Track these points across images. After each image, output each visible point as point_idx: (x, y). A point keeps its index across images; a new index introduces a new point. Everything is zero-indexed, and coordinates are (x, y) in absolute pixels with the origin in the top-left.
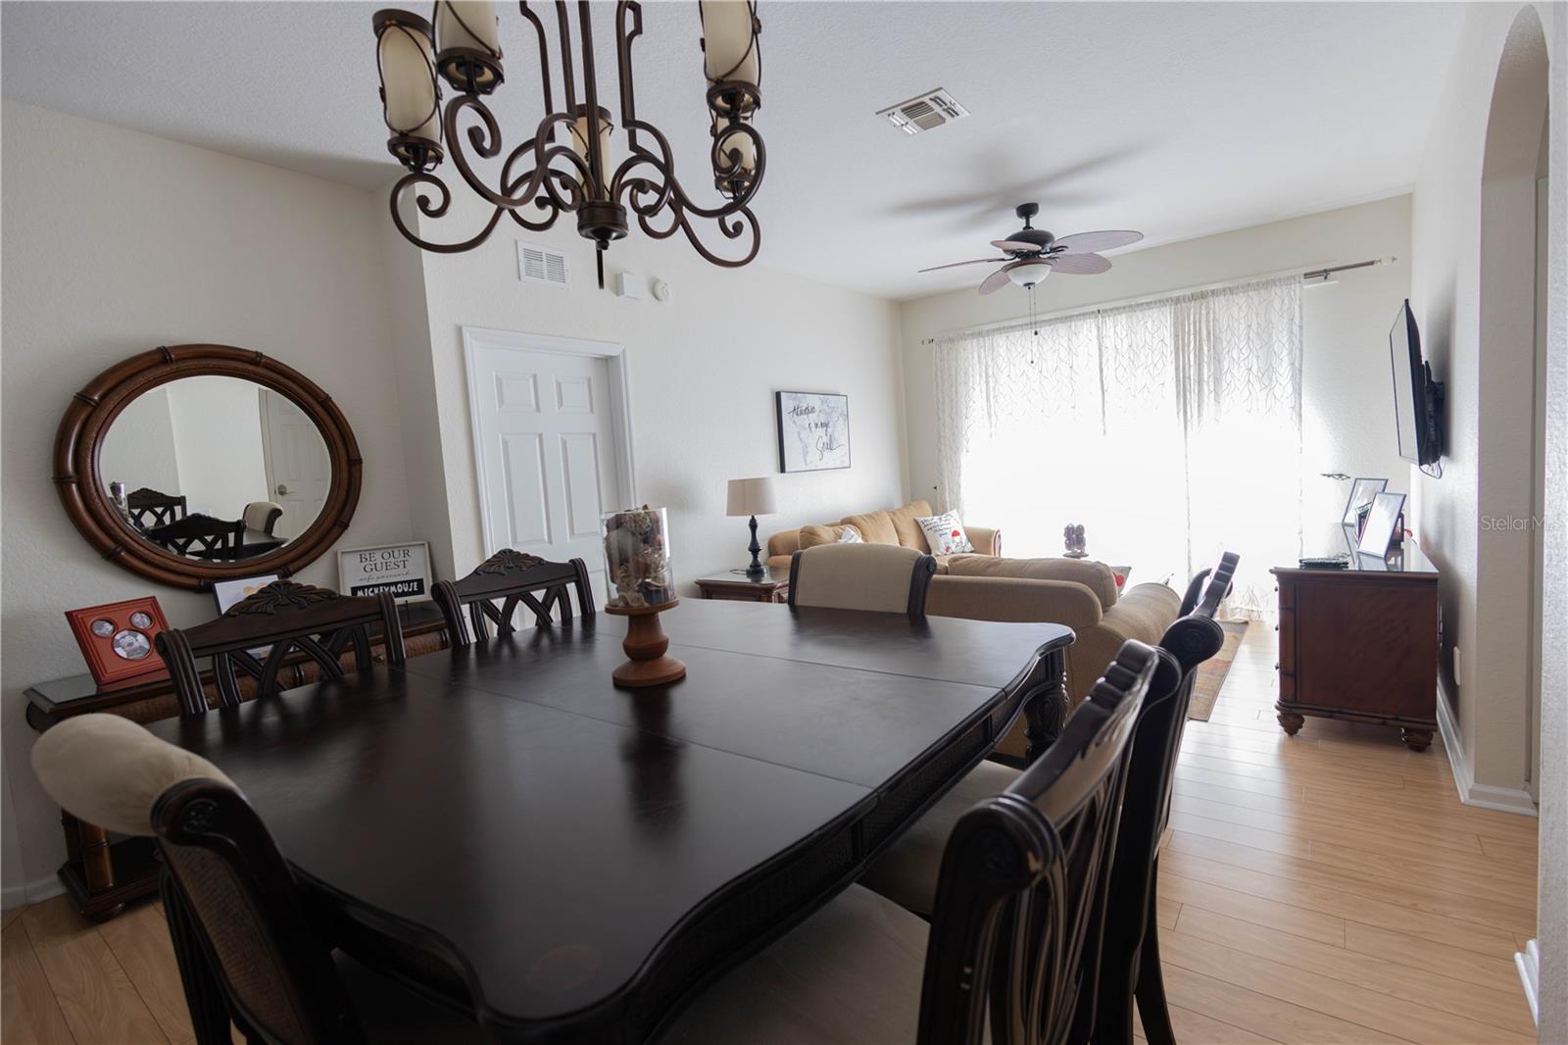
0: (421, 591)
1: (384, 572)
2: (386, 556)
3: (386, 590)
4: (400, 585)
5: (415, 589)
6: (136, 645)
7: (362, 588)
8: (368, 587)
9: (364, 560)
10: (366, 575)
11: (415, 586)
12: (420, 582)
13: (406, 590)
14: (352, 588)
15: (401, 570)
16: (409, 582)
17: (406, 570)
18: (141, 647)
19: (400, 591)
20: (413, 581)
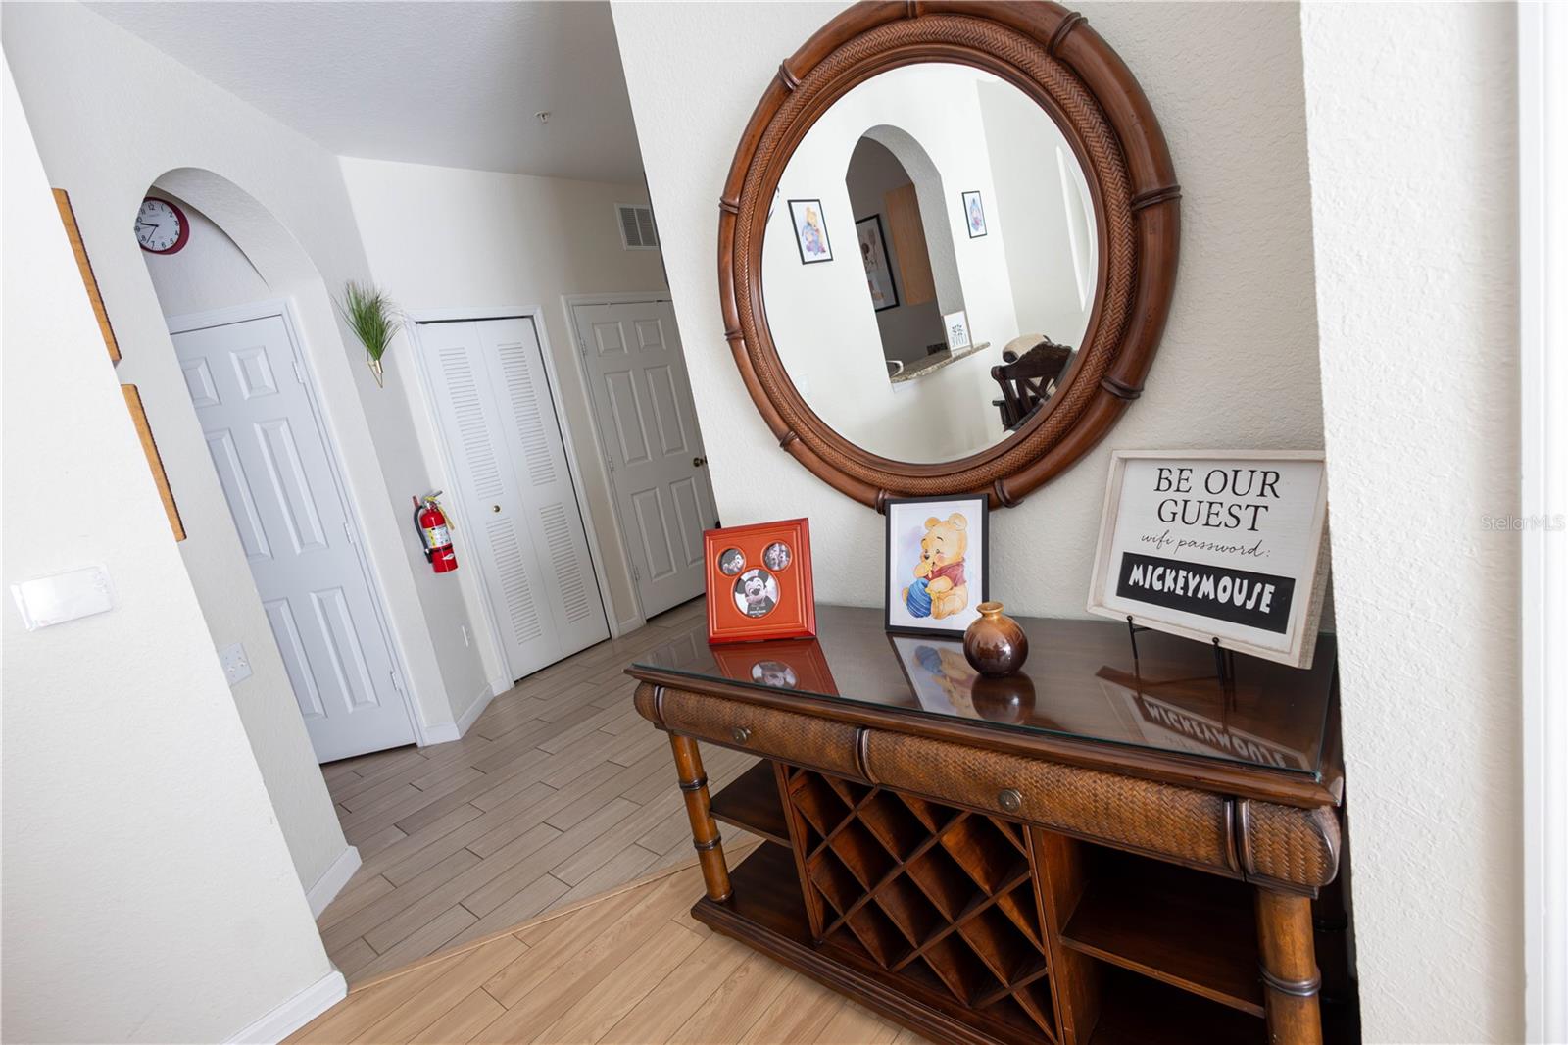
0: (1276, 620)
1: (1198, 532)
2: (1216, 482)
3: (1192, 584)
4: (1226, 581)
5: (1264, 608)
6: (762, 594)
7: (1145, 561)
8: (1157, 562)
9: (1165, 485)
10: (1158, 529)
11: (1267, 599)
12: (1284, 588)
13: (1238, 600)
14: (1126, 555)
15: (1241, 536)
16: (1254, 578)
17: (1252, 539)
18: (767, 599)
19: (1223, 598)
20: (1265, 579)
